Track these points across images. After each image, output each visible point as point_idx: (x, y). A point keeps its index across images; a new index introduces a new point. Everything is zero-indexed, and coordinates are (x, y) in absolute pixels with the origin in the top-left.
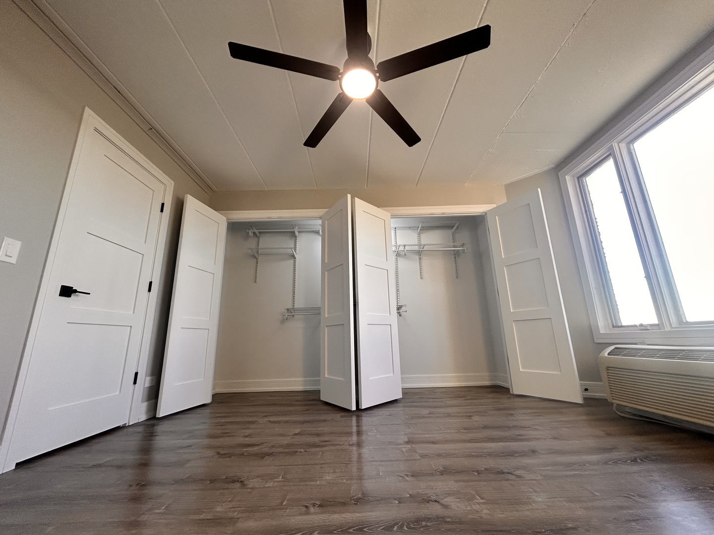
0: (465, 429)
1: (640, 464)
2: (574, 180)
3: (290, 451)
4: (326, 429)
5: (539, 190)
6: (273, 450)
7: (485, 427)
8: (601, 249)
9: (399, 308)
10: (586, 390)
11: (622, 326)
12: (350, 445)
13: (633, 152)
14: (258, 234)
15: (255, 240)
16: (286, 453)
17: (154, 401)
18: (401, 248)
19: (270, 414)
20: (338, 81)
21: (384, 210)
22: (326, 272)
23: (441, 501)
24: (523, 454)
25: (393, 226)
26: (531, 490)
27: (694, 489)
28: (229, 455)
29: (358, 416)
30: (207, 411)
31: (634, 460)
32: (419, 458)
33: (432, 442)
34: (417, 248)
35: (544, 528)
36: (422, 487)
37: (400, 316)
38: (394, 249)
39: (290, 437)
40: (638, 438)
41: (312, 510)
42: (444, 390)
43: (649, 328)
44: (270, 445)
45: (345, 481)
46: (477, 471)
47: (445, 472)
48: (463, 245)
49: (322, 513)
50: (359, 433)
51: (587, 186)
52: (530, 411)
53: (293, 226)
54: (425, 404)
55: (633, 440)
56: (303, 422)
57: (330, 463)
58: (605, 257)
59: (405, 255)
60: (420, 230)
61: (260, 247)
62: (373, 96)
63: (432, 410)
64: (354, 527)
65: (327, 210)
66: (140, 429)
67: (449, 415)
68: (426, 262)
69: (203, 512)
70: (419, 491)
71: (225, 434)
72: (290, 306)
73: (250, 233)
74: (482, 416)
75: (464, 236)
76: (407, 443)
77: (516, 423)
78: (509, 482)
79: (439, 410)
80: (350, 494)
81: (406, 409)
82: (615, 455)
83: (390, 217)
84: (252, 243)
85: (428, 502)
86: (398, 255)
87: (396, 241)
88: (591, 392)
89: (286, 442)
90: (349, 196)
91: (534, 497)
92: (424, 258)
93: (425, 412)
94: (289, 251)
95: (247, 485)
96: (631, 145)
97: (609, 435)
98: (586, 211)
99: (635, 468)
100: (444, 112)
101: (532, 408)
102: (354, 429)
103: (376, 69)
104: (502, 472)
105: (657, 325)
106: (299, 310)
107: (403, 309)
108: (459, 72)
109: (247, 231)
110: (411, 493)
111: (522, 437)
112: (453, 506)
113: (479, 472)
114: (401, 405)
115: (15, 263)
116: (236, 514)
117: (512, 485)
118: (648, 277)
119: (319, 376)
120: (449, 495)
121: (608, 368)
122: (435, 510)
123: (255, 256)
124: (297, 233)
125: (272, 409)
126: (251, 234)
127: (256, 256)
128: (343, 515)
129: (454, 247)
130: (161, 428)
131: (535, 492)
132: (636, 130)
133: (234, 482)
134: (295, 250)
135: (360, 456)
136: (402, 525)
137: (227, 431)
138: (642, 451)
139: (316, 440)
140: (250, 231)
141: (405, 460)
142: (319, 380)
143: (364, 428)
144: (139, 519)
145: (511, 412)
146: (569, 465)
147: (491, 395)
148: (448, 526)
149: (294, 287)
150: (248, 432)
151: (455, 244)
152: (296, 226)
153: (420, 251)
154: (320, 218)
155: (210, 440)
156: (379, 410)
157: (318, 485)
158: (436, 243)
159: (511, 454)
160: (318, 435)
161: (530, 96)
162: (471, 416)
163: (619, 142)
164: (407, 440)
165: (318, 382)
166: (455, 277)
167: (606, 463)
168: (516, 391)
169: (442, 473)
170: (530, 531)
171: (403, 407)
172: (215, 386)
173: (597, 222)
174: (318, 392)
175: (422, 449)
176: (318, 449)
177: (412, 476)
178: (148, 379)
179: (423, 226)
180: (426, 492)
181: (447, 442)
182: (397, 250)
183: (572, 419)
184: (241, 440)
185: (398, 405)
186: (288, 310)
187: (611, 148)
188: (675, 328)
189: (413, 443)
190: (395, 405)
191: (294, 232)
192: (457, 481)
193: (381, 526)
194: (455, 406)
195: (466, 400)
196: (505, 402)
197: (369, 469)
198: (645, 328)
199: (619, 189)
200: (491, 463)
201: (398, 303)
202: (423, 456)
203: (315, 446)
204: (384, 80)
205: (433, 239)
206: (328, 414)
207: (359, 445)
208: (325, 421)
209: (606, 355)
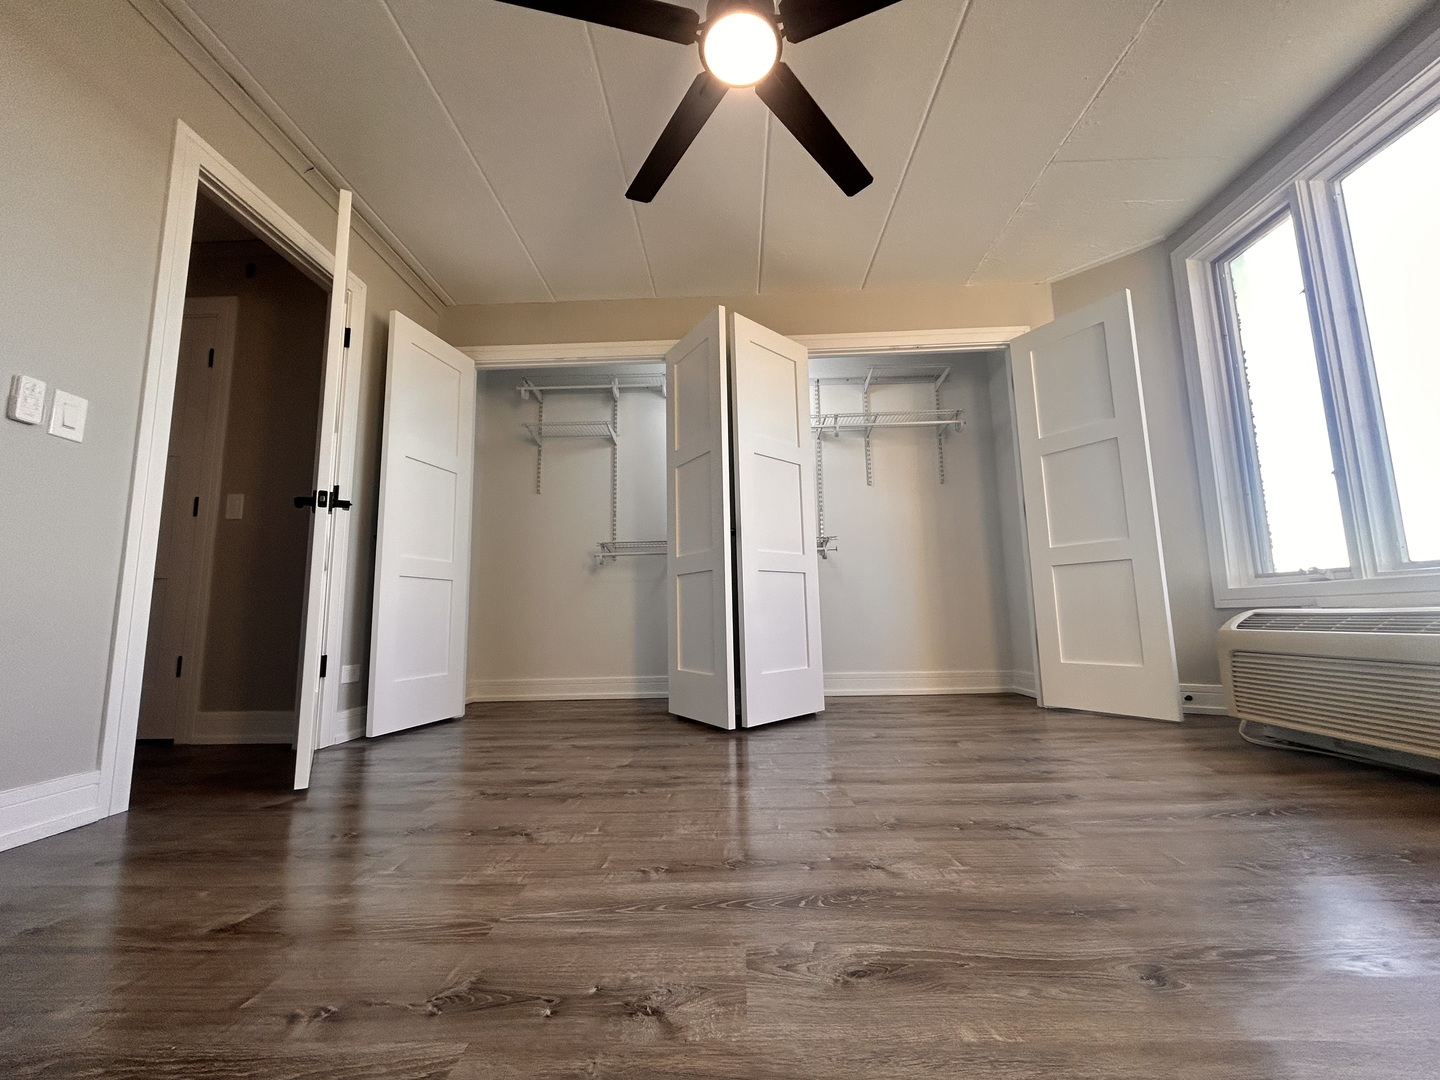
0: (941, 762)
1: (1275, 818)
2: (1204, 266)
3: (614, 790)
4: (680, 760)
5: (1128, 291)
6: (583, 789)
7: (981, 759)
8: (1248, 416)
9: (822, 542)
10: (1189, 698)
11: (1275, 575)
12: (723, 784)
13: (1339, 198)
14: (539, 395)
15: (533, 408)
16: (606, 794)
17: (359, 709)
18: (830, 422)
19: (573, 735)
20: (696, 44)
21: (795, 340)
22: (677, 471)
23: (888, 868)
24: (1050, 801)
25: (813, 375)
26: (1057, 853)
27: (1369, 858)
28: (505, 797)
29: (739, 741)
30: (457, 730)
31: (1264, 814)
32: (850, 803)
33: (878, 781)
34: (860, 421)
35: (1073, 908)
36: (856, 846)
37: (824, 557)
38: (814, 423)
39: (612, 772)
40: (1280, 779)
41: (654, 875)
42: (909, 700)
43: (1329, 576)
44: (576, 783)
45: (714, 837)
46: (959, 826)
47: (898, 825)
48: (957, 415)
49: (672, 881)
50: (741, 766)
51: (1232, 280)
52: (1072, 734)
53: (610, 378)
54: (868, 722)
55: (1267, 782)
56: (636, 749)
57: (687, 811)
58: (1255, 434)
59: (837, 435)
60: (870, 384)
61: (544, 421)
62: (770, 78)
63: (881, 731)
64: (727, 901)
65: (675, 342)
66: (341, 755)
67: (915, 740)
68: (879, 449)
69: (463, 876)
70: (850, 853)
71: (493, 766)
72: (607, 539)
73: (523, 392)
74: (979, 741)
75: (962, 396)
76: (833, 781)
77: (1043, 754)
78: (1018, 841)
79: (894, 732)
80: (722, 854)
81: (830, 729)
82: (1226, 804)
83: (807, 355)
84: (528, 413)
85: (864, 868)
86: (822, 436)
87: (819, 408)
88: (1198, 703)
89: (605, 778)
90: (722, 310)
91: (1061, 864)
92: (874, 441)
93: (869, 734)
94: (603, 430)
95: (536, 839)
96: (1336, 183)
97: (1220, 772)
98: (1223, 337)
99: (1265, 825)
100: (924, 116)
101: (1075, 730)
102: (733, 760)
103: (777, 12)
104: (1006, 828)
105: (1349, 570)
106: (625, 546)
107: (831, 545)
108: (962, 17)
109: (518, 388)
110: (834, 855)
111: (1052, 776)
112: (910, 875)
113: (962, 827)
114: (824, 722)
115: (81, 441)
116: (519, 879)
117: (1022, 846)
118: (1340, 473)
119: (665, 672)
120: (902, 858)
121: (1235, 654)
122: (878, 879)
123: (534, 441)
124: (616, 392)
125: (581, 727)
126: (525, 396)
127: (538, 440)
128: (710, 885)
129: (939, 418)
130: (375, 754)
131: (1064, 856)
132: (1351, 147)
133: (514, 834)
134: (615, 428)
135: (742, 800)
136: (816, 899)
137: (495, 760)
138: (1281, 797)
139: (660, 775)
140: (523, 389)
141: (827, 808)
142: (666, 680)
143: (752, 758)
144: (352, 884)
145: (1037, 736)
146: (1136, 818)
147: (1000, 709)
148: (898, 902)
149: (615, 503)
150: (534, 762)
151: (943, 412)
152: (614, 377)
153: (869, 429)
154: (664, 359)
155: (468, 773)
156: (779, 730)
157: (664, 842)
158: (900, 410)
159: (1026, 801)
160: (664, 768)
161: (1117, 71)
162: (956, 742)
163: (1310, 178)
164: (830, 777)
165: (663, 684)
166: (939, 481)
167: (1209, 815)
168: (1048, 703)
169: (893, 827)
170: (1046, 913)
171: (827, 725)
172: (468, 690)
173: (1245, 361)
174: (665, 701)
175: (855, 791)
176: (663, 790)
177: (836, 831)
178: (346, 669)
179: (875, 375)
180: (862, 855)
181: (907, 781)
182: (821, 426)
183: (1156, 746)
184: (524, 775)
185: (817, 722)
186: (603, 545)
187: (1291, 193)
188: (1385, 574)
189: (841, 781)
190: (812, 723)
191: (609, 391)
192: (917, 839)
193: (778, 900)
194: (928, 725)
195: (949, 716)
196: (1024, 718)
197: (757, 820)
198: (1322, 577)
199: (1300, 285)
200: (988, 813)
201: (821, 534)
202: (857, 802)
203: (660, 784)
204: (795, 40)
205: (896, 403)
206: (684, 735)
207: (741, 783)
208: (678, 746)
209: (1234, 627)
